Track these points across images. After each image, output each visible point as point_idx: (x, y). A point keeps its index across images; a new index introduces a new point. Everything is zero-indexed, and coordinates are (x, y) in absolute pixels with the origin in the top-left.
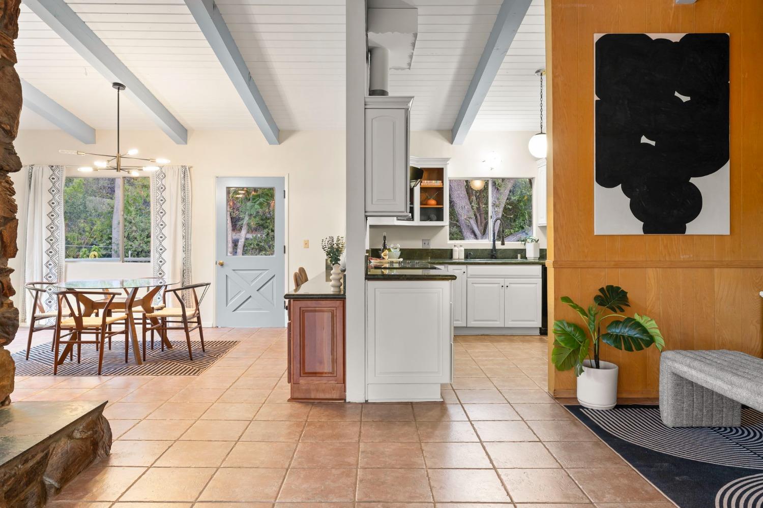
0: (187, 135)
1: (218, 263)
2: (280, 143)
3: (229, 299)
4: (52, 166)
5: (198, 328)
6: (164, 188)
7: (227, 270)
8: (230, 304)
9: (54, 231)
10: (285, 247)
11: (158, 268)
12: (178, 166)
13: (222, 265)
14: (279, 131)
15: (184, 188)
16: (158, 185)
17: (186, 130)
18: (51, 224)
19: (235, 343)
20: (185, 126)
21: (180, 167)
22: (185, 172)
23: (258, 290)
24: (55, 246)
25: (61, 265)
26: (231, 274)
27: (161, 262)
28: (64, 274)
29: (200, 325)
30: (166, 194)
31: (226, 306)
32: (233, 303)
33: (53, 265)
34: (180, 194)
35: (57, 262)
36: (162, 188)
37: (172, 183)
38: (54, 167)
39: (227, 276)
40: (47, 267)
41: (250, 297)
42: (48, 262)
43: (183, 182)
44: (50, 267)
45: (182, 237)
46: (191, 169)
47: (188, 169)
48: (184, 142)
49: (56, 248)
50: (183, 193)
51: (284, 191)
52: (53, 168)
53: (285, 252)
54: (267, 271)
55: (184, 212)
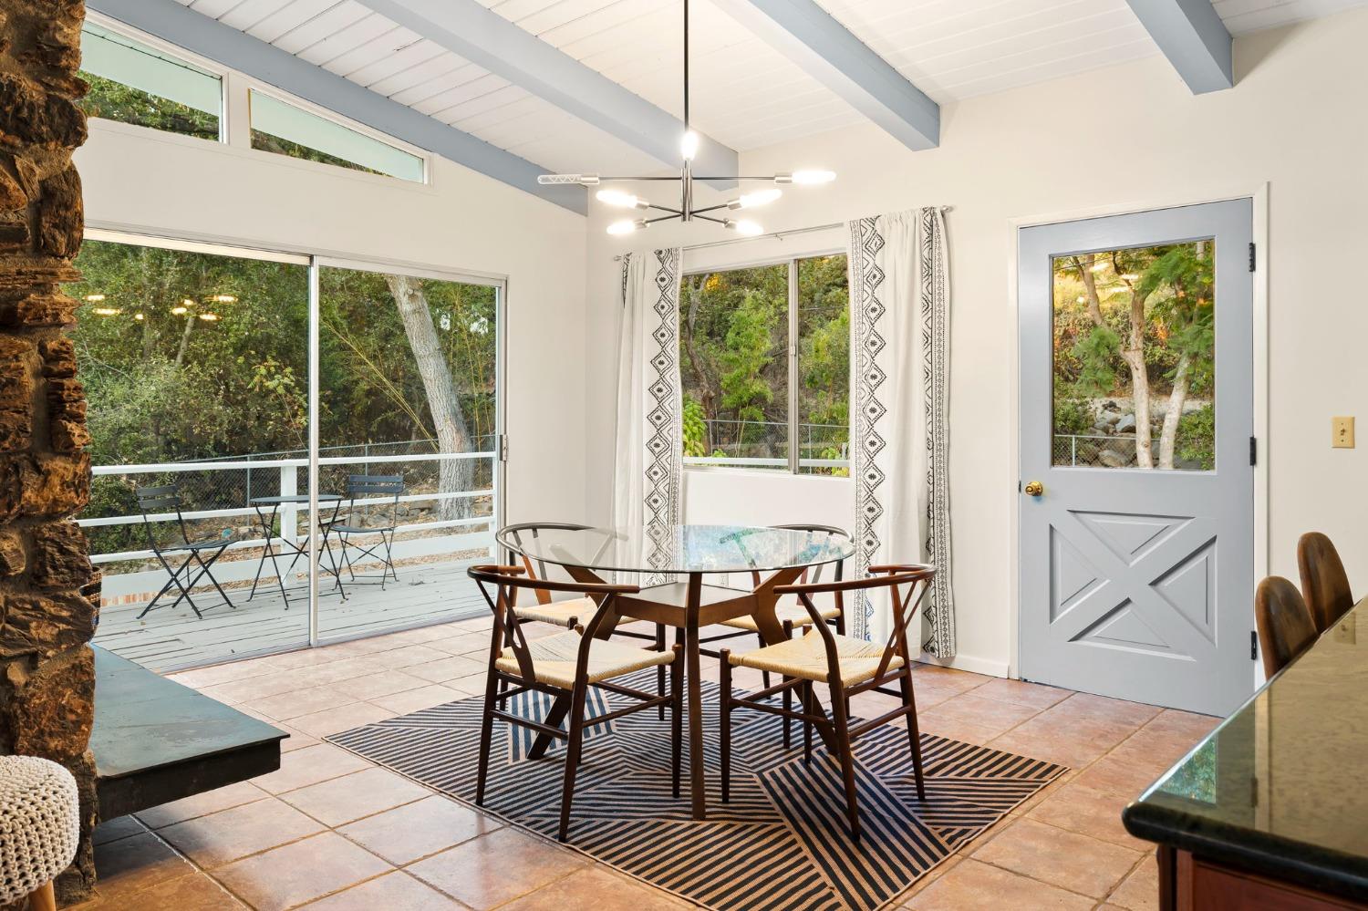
0: (938, 120)
1: (1023, 488)
2: (1233, 84)
3: (1060, 598)
4: (661, 252)
5: (904, 717)
6: (879, 276)
7: (1052, 510)
8: (1062, 615)
9: (663, 398)
10: (1253, 442)
11: (864, 493)
12: (913, 211)
13: (1037, 493)
14: (1231, 38)
15: (929, 270)
16: (866, 271)
17: (937, 106)
18: (657, 383)
19: (1039, 774)
20: (935, 98)
21: (919, 213)
22: (934, 223)
23: (1154, 583)
24: (665, 432)
25: (676, 474)
26: (1066, 525)
27: (872, 477)
28: (681, 495)
29: (909, 707)
30: (884, 293)
31: (1051, 621)
32: (1074, 613)
33: (660, 474)
34: (920, 288)
35: (668, 466)
36: (875, 277)
37: (898, 258)
38: (664, 252)
39: (1051, 527)
40: (650, 478)
41: (1128, 601)
42: (651, 468)
43: (925, 253)
44: (655, 478)
45: (923, 410)
46: (950, 216)
47: (939, 216)
48: (931, 143)
49: (666, 435)
50: (925, 285)
51: (1252, 247)
52: (662, 256)
53: (1253, 461)
54: (1189, 521)
55: (928, 339)
